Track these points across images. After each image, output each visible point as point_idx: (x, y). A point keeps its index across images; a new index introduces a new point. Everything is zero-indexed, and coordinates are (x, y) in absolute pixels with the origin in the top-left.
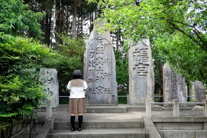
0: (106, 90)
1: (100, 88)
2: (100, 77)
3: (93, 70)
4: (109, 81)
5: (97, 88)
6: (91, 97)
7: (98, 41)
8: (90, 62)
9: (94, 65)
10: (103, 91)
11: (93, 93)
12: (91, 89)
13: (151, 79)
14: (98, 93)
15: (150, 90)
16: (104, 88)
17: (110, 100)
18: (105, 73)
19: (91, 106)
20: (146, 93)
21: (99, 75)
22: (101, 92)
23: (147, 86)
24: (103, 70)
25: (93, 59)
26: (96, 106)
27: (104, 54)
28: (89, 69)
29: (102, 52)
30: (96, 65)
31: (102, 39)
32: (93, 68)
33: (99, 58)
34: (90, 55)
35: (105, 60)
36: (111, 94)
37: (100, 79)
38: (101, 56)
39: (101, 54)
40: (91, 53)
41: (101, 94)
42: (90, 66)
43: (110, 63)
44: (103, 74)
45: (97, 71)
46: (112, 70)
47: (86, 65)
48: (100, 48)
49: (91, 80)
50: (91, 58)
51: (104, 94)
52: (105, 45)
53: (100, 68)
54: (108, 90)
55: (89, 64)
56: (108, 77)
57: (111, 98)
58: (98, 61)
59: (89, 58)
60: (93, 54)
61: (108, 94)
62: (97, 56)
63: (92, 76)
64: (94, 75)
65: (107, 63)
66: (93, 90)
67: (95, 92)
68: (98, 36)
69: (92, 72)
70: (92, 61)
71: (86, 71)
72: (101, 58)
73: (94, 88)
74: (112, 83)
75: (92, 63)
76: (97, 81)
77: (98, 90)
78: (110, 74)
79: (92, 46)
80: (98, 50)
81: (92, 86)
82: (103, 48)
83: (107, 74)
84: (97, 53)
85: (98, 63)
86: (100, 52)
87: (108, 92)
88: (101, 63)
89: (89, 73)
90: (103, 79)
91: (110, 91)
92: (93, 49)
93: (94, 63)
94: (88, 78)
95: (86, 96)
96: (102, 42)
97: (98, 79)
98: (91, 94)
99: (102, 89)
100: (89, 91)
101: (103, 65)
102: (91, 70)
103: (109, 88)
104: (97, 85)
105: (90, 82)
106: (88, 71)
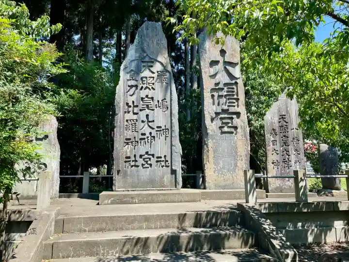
0: (159, 159)
1: (146, 156)
2: (148, 135)
3: (133, 120)
4: (165, 143)
5: (141, 156)
6: (129, 172)
7: (144, 64)
8: (127, 104)
9: (136, 110)
10: (153, 161)
11: (132, 166)
12: (129, 158)
13: (244, 138)
14: (144, 166)
15: (242, 160)
16: (155, 156)
17: (167, 178)
18: (158, 127)
20: (236, 166)
21: (147, 130)
22: (149, 162)
23: (236, 152)
24: (153, 121)
25: (134, 98)
26: (138, 190)
27: (156, 88)
28: (126, 119)
29: (153, 86)
31: (153, 60)
32: (135, 117)
33: (147, 96)
34: (129, 91)
35: (158, 101)
36: (168, 166)
37: (148, 137)
38: (151, 93)
39: (149, 89)
40: (131, 87)
41: (150, 168)
42: (129, 112)
43: (167, 108)
44: (153, 129)
45: (143, 122)
46: (171, 120)
47: (120, 110)
48: (148, 79)
49: (130, 139)
50: (131, 96)
51: (156, 168)
52: (158, 72)
53: (147, 116)
54: (163, 159)
55: (127, 107)
56: (164, 133)
57: (169, 175)
58: (144, 102)
59: (127, 97)
60: (134, 88)
61: (163, 166)
62: (143, 94)
63: (132, 132)
64: (135, 129)
65: (161, 107)
66: (134, 159)
67: (137, 164)
68: (145, 55)
69: (132, 124)
70: (133, 102)
71: (120, 122)
72: (150, 96)
73: (135, 156)
74: (172, 145)
75: (132, 106)
76: (142, 141)
77: (144, 159)
78: (168, 129)
79: (133, 73)
80: (144, 82)
81: (131, 151)
82: (153, 78)
83: (161, 129)
84: (142, 87)
85: (145, 106)
86: (148, 86)
87: (163, 164)
88: (150, 106)
89: (126, 125)
90: (154, 137)
91: (167, 161)
92: (134, 78)
93: (137, 106)
94: (124, 136)
95: (118, 172)
96: (152, 66)
97: (145, 139)
98: (129, 167)
99: (152, 158)
100: (126, 162)
101: (153, 110)
102: (130, 120)
103: (165, 156)
104: (142, 149)
105: (128, 144)
106: (124, 122)
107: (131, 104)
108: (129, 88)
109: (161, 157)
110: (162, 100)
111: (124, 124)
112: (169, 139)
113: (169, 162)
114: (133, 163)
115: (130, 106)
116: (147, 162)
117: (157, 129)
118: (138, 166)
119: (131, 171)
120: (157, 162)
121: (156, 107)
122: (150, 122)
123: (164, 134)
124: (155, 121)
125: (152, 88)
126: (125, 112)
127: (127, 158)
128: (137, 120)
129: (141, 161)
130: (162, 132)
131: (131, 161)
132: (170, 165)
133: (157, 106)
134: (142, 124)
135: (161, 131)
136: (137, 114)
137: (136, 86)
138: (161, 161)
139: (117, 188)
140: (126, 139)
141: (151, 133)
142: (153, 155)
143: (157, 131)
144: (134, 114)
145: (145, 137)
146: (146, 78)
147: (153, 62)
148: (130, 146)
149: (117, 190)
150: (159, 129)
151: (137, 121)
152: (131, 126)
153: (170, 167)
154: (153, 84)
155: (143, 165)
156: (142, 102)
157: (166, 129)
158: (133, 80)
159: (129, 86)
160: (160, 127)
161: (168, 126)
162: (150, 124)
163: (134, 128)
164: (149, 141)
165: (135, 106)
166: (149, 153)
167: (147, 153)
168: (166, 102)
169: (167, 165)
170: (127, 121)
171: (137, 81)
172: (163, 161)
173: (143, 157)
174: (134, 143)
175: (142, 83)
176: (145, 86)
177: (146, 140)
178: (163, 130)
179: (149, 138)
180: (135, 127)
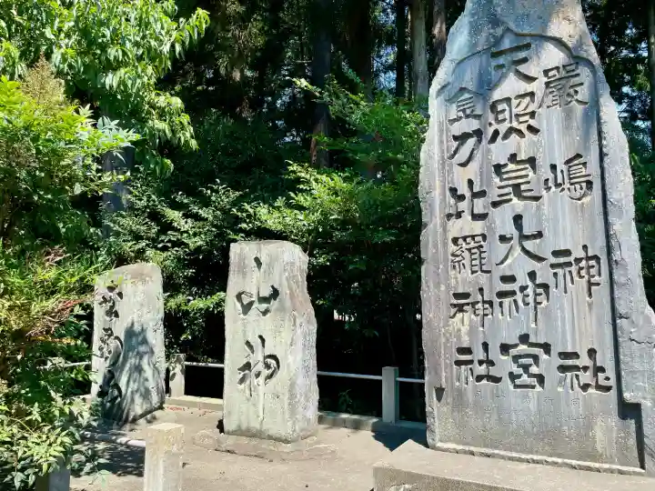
0: (570, 362)
1: (523, 348)
2: (523, 279)
3: (473, 237)
4: (590, 305)
5: (505, 348)
6: (470, 397)
7: (501, 60)
8: (453, 191)
9: (480, 205)
10: (548, 364)
11: (479, 378)
12: (468, 351)
14: (518, 382)
16: (555, 351)
17: (608, 430)
18: (556, 254)
19: (472, 453)
21: (519, 265)
22: (534, 370)
24: (539, 235)
25: (472, 171)
26: (503, 457)
27: (543, 127)
28: (451, 235)
29: (532, 122)
30: (495, 204)
31: (528, 40)
32: (478, 227)
33: (513, 158)
34: (456, 152)
35: (553, 167)
36: (608, 389)
37: (523, 289)
38: (524, 147)
39: (520, 132)
40: (462, 138)
41: (538, 388)
42: (459, 215)
43: (589, 184)
44: (540, 259)
45: (503, 239)
46: (607, 224)
47: (432, 213)
48: (514, 102)
49: (466, 295)
50: (463, 165)
51: (560, 389)
52: (546, 72)
53: (518, 219)
54: (584, 360)
55: (452, 201)
56: (583, 273)
57: (614, 420)
58: (505, 176)
59: (451, 171)
60: (471, 142)
61: (585, 387)
62: (499, 152)
63: (473, 272)
64: (481, 265)
65: (567, 185)
66: (482, 356)
67: (493, 371)
68: (499, 31)
69: (469, 250)
70: (470, 182)
71: (435, 246)
72: (522, 156)
73: (485, 346)
74: (615, 315)
75: (468, 195)
76: (507, 301)
77: (516, 358)
78: (596, 258)
79: (467, 95)
80: (501, 117)
81: (472, 332)
82: (532, 94)
83: (571, 259)
84: (496, 133)
85: (510, 190)
86: (515, 124)
87: (586, 377)
88: (523, 187)
89: (453, 255)
90: (545, 287)
91: (602, 370)
92: (468, 112)
93: (482, 194)
94: (448, 287)
95: (440, 392)
96: (525, 60)
97: (513, 293)
98: (471, 379)
99: (544, 357)
100: (459, 363)
101: (537, 199)
102: (465, 238)
103: (592, 353)
104: (507, 325)
105: (460, 308)
106: (445, 245)
107: (463, 189)
108: (455, 144)
109: (575, 355)
110: (568, 162)
111: (446, 252)
112: (602, 293)
113: (611, 373)
114: (482, 370)
115: (462, 198)
116: (526, 368)
117: (554, 260)
118: (497, 380)
119: (476, 393)
120: (563, 369)
121: (548, 189)
122: (528, 237)
123: (581, 277)
124: (546, 233)
125: (530, 128)
126: (449, 216)
127: (462, 351)
128: (484, 237)
129: (505, 365)
130: (574, 269)
131: (476, 363)
132: (612, 382)
133: (551, 184)
134: (504, 247)
135: (569, 264)
136: (483, 217)
137: (478, 133)
138: (577, 368)
139: (437, 438)
140: (457, 296)
141: (532, 275)
142: (546, 348)
143: (553, 266)
144: (476, 217)
145: (515, 287)
146: (508, 100)
147: (528, 46)
148: (468, 316)
149: (439, 445)
150: (562, 260)
151: (484, 240)
152: (466, 254)
153: (613, 392)
154: (532, 114)
155: (513, 377)
156: (497, 180)
157: (588, 258)
158: (467, 116)
159: (456, 138)
160: (567, 253)
161: (598, 248)
162: (529, 245)
163: (477, 262)
164: (530, 299)
165: (475, 195)
166: (532, 339)
167: (524, 339)
168: (585, 164)
169: (602, 382)
170: (455, 241)
171: (478, 117)
172: (585, 368)
173: (513, 352)
174: (480, 305)
175: (496, 119)
176: (503, 128)
177: (519, 297)
178: (578, 260)
179: (530, 291)
180: (481, 258)
